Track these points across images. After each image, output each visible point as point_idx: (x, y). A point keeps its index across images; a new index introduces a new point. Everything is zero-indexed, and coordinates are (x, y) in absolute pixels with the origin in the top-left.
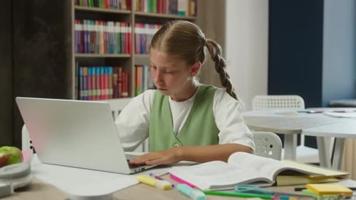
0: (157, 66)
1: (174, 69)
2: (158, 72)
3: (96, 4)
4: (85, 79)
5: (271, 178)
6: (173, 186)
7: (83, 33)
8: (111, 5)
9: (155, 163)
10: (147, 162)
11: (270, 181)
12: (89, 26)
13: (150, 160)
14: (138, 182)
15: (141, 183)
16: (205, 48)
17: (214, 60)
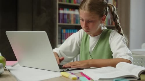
0: (84, 20)
1: (93, 19)
2: (84, 22)
3: (70, 1)
4: (64, 35)
5: (137, 76)
6: (78, 78)
7: (64, 14)
8: (77, 2)
9: (76, 67)
10: (71, 67)
11: (137, 77)
12: (66, 11)
13: (74, 65)
14: (61, 76)
15: (63, 76)
16: (107, 8)
17: (112, 14)
